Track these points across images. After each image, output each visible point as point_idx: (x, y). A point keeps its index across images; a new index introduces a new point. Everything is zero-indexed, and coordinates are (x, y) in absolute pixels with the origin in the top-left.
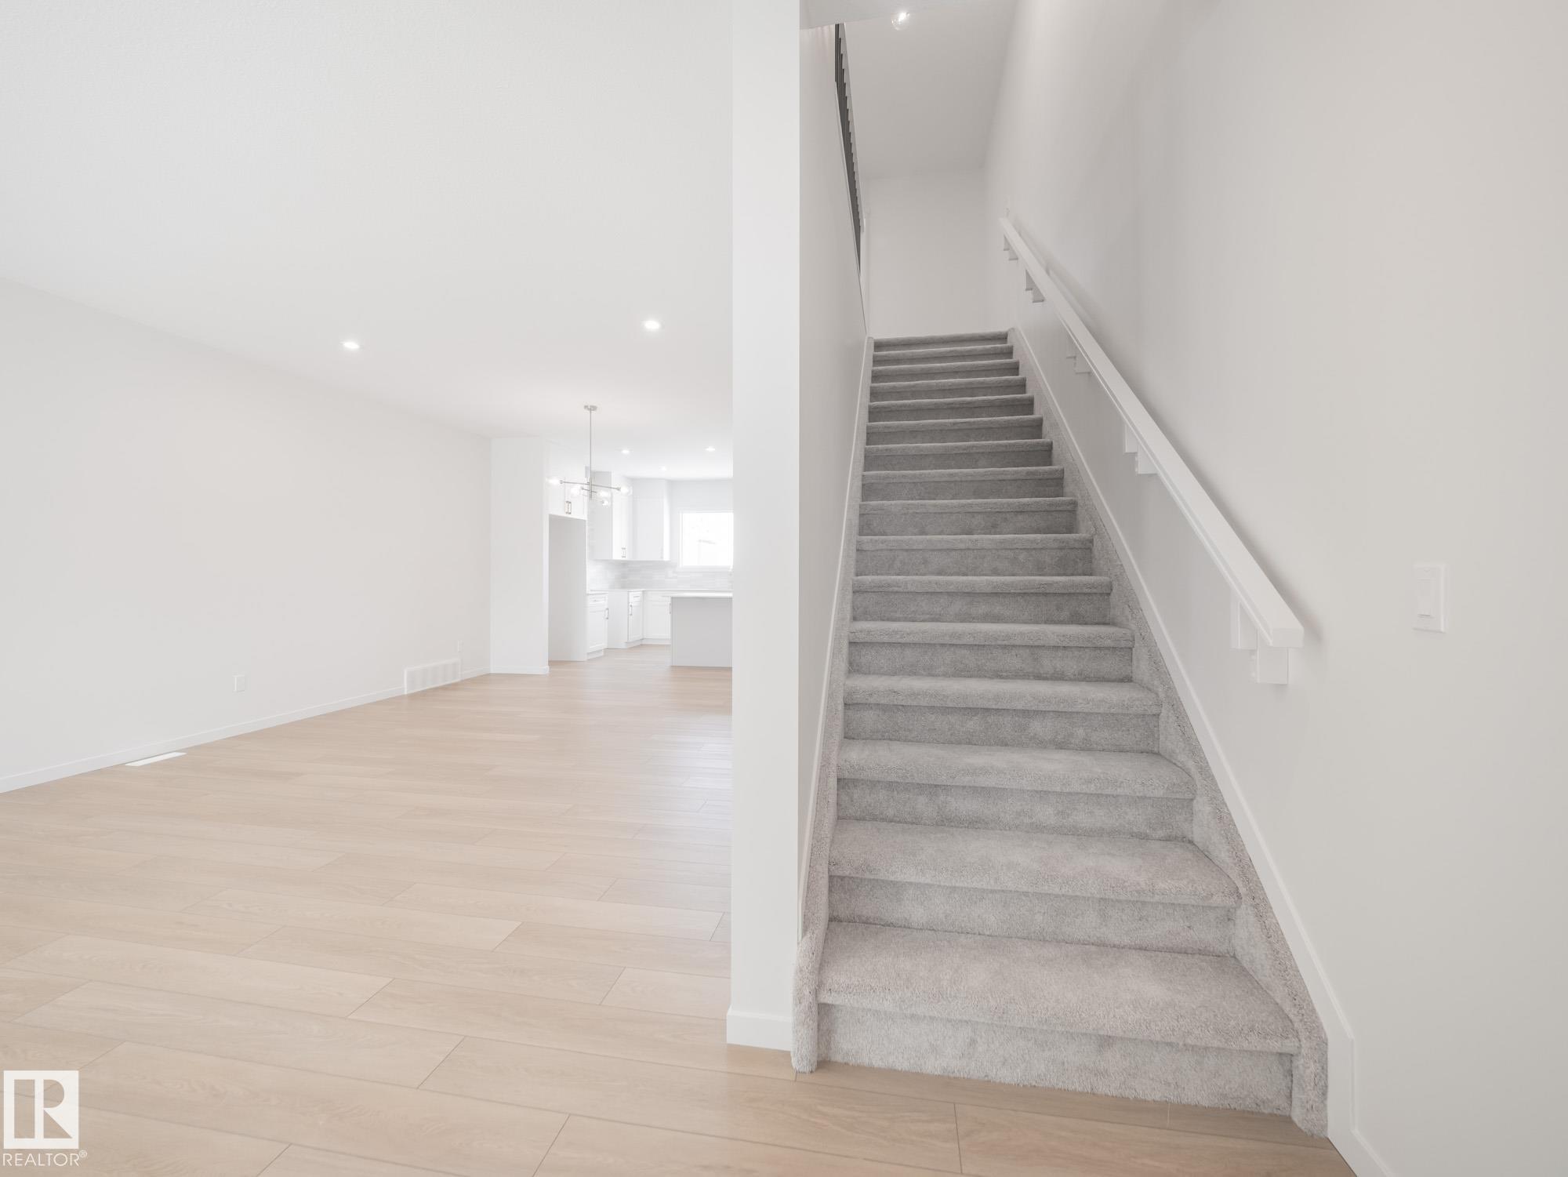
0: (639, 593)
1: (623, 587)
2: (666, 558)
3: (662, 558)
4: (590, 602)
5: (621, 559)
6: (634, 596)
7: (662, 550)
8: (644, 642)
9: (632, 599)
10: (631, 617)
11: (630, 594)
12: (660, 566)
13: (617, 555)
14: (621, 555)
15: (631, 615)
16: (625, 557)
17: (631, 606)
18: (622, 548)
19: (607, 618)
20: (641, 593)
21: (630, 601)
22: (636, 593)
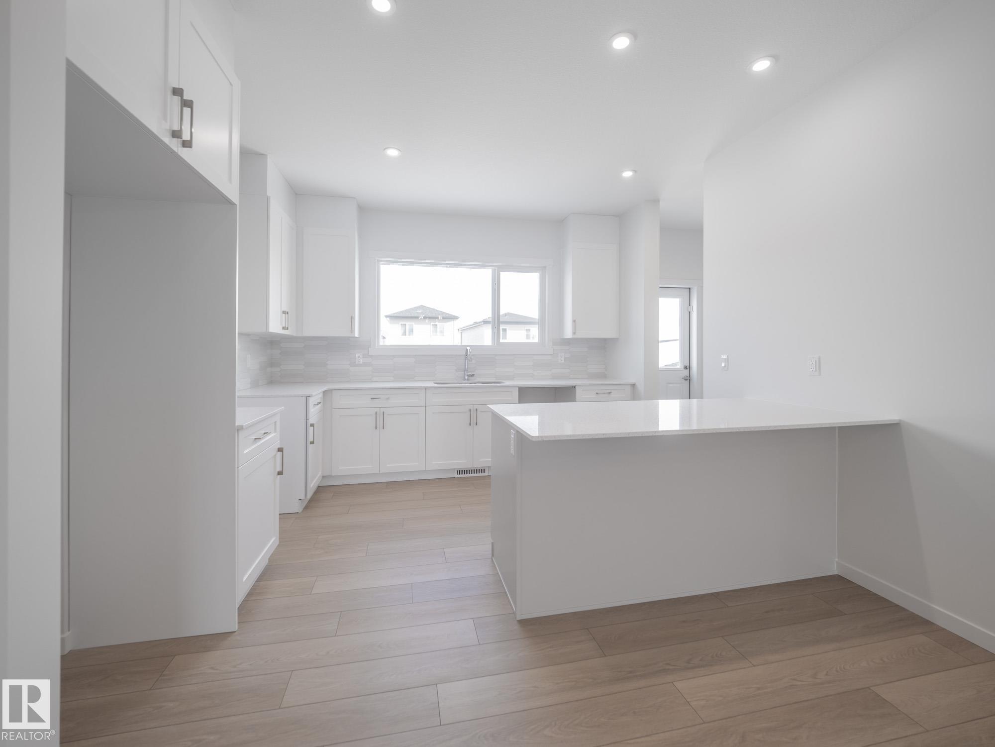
0: (320, 397)
2: (357, 335)
3: (350, 331)
5: (282, 331)
6: (315, 403)
7: (353, 318)
8: (323, 483)
9: (311, 411)
11: (310, 400)
12: (344, 345)
13: (276, 325)
14: (281, 324)
15: (312, 443)
16: (287, 329)
17: (312, 425)
18: (284, 312)
19: (279, 473)
20: (322, 395)
21: (310, 415)
22: (317, 397)
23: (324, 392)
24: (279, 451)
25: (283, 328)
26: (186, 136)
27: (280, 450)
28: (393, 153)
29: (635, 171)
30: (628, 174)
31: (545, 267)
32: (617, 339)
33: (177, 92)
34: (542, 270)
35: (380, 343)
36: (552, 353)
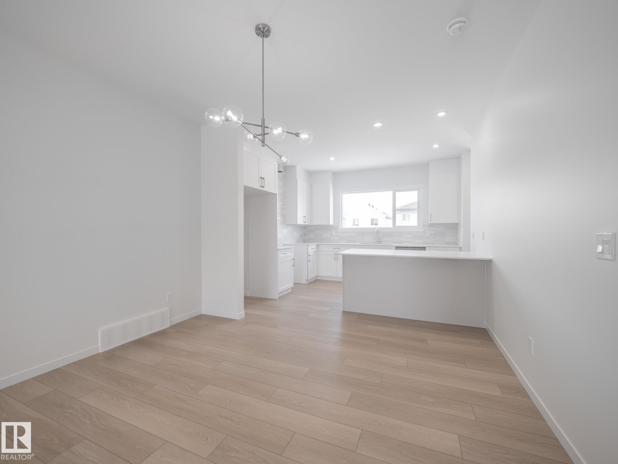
0: (315, 246)
1: (305, 241)
2: (331, 223)
3: (329, 223)
4: (280, 255)
5: (302, 223)
6: (311, 248)
7: (329, 217)
8: (317, 278)
9: (310, 250)
10: (309, 263)
11: (309, 247)
12: (327, 228)
13: (300, 221)
14: (303, 221)
15: (309, 261)
16: (305, 222)
17: (310, 255)
18: (304, 217)
19: (293, 266)
20: (316, 246)
21: (309, 252)
22: (313, 246)
23: (317, 245)
26: (263, 186)
27: (293, 259)
29: (439, 144)
30: (436, 146)
31: (420, 188)
32: (459, 223)
33: (261, 178)
34: (418, 189)
35: (342, 227)
36: (423, 231)
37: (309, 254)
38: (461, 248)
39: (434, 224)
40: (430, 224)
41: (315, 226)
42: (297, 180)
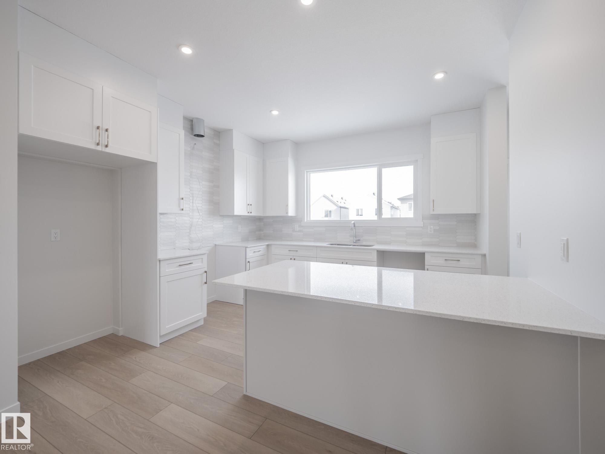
2: (291, 212)
3: (287, 213)
4: (167, 270)
6: (255, 250)
9: (250, 254)
11: (248, 249)
12: (286, 220)
13: (239, 211)
14: (247, 210)
16: (251, 213)
17: (249, 262)
18: (249, 205)
19: (206, 283)
20: (264, 247)
21: (248, 257)
22: (256, 248)
23: (268, 245)
24: (205, 272)
25: (248, 212)
28: (275, 113)
29: (445, 72)
30: (439, 76)
31: (417, 161)
32: (480, 214)
33: (99, 128)
34: (415, 162)
35: (309, 219)
36: (422, 226)
37: (248, 260)
38: (485, 255)
39: (439, 215)
40: (432, 215)
41: (273, 217)
42: (233, 150)
